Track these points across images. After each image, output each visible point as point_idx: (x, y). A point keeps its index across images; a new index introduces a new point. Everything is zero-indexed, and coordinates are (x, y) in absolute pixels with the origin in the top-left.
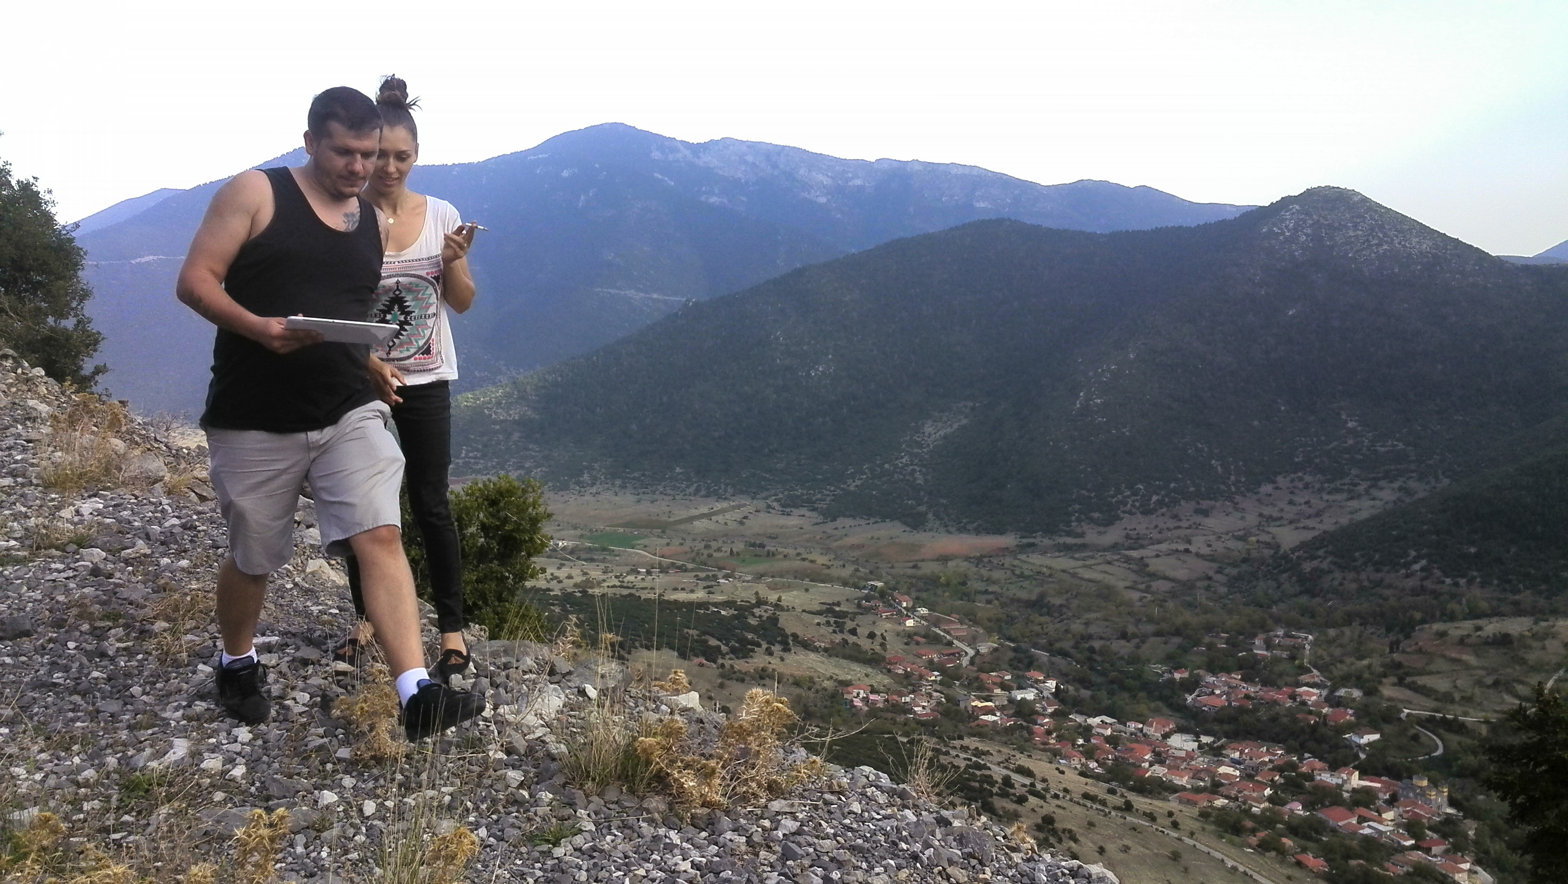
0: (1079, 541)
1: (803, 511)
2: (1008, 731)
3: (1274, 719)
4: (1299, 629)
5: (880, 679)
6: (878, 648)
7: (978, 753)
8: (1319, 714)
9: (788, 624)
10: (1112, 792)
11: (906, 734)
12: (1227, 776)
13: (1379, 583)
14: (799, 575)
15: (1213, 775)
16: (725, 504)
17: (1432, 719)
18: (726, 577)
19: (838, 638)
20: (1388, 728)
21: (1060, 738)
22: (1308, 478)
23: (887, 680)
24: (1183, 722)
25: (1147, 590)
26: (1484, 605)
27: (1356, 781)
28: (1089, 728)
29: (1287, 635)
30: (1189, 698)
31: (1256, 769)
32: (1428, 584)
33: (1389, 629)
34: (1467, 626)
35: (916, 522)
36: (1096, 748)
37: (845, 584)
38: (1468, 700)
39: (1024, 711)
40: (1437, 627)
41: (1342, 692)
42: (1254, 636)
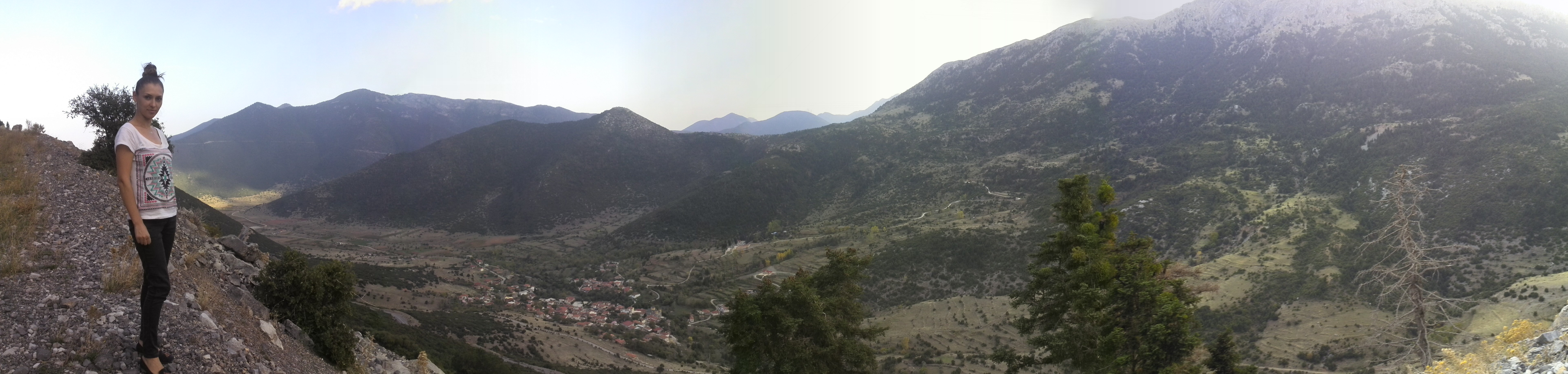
0: (541, 235)
1: (442, 231)
2: (518, 307)
3: (607, 293)
4: (614, 261)
5: (472, 292)
6: (471, 280)
7: (508, 316)
8: (621, 290)
9: (438, 274)
10: (554, 325)
11: (482, 312)
12: (592, 314)
13: (638, 243)
14: (441, 254)
15: (587, 314)
16: (413, 230)
17: (656, 287)
18: (414, 257)
19: (456, 277)
20: (643, 292)
21: (536, 308)
22: (616, 208)
23: (474, 292)
24: (578, 297)
25: (565, 251)
26: (670, 247)
27: (633, 311)
28: (546, 303)
29: (611, 263)
30: (580, 289)
31: (602, 311)
32: (653, 242)
33: (642, 258)
34: (666, 254)
35: (483, 232)
36: (549, 310)
37: (458, 257)
38: (666, 279)
39: (524, 299)
40: (657, 256)
41: (628, 281)
42: (600, 264)
